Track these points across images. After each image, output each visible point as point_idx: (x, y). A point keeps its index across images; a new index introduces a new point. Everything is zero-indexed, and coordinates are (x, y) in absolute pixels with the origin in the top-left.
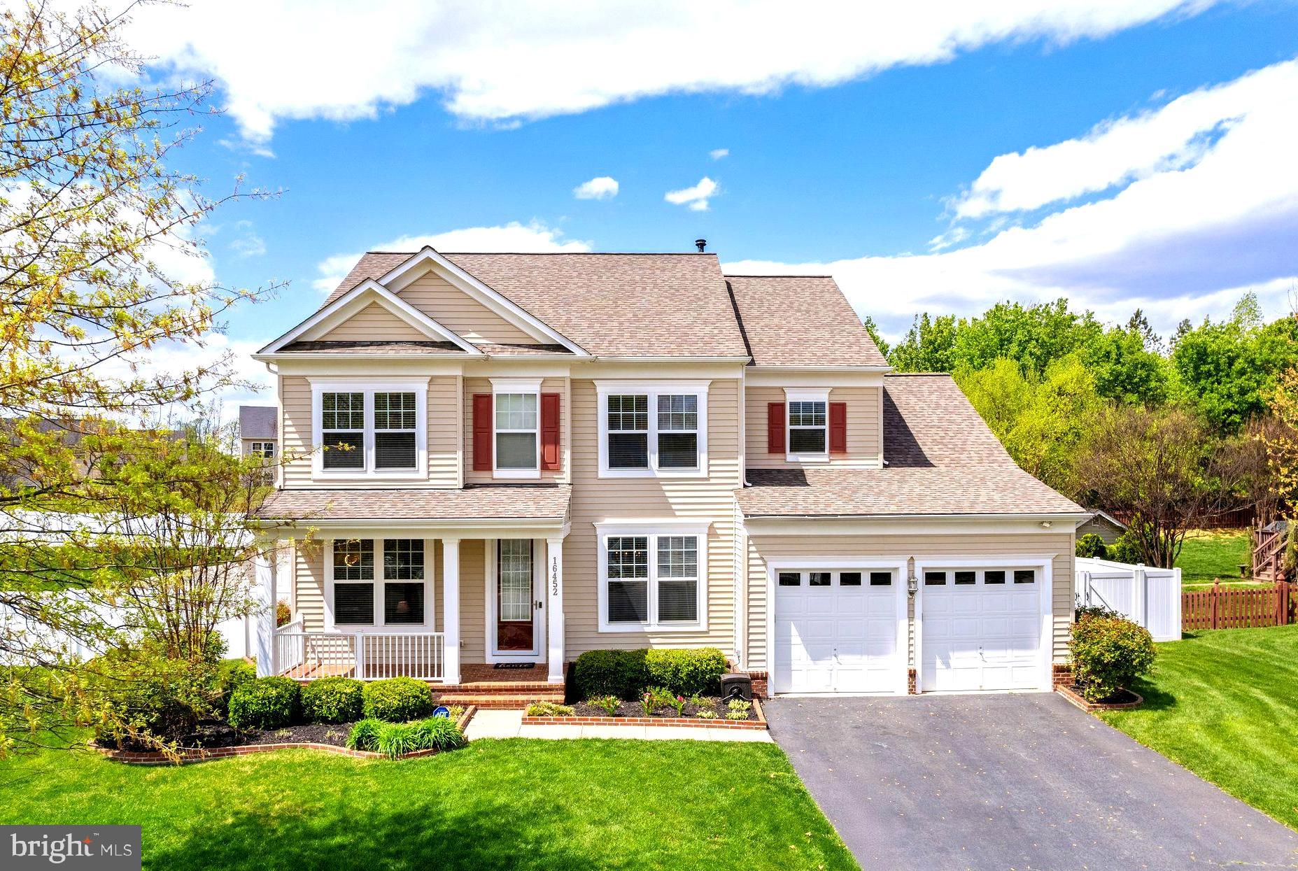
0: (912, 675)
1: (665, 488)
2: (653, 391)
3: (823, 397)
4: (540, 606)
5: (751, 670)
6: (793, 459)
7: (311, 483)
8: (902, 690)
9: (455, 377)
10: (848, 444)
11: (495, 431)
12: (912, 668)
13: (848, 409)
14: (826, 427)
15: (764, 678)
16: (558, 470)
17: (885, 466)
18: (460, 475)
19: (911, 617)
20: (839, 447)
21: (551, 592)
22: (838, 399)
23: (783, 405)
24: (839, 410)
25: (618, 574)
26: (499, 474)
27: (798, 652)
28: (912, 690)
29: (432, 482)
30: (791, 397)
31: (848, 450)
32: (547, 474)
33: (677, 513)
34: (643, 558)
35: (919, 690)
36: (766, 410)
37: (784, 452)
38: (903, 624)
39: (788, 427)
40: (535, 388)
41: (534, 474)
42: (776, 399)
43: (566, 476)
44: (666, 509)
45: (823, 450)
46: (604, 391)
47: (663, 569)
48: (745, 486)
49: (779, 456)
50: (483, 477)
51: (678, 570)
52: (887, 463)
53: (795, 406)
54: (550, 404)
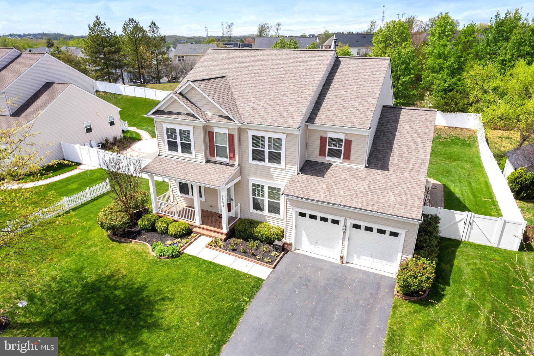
0: (342, 258)
1: (271, 170)
2: (267, 135)
3: (342, 137)
4: (233, 200)
5: (286, 241)
6: (328, 159)
7: (166, 154)
8: (338, 261)
9: (200, 127)
10: (351, 157)
11: (215, 144)
12: (342, 255)
13: (352, 143)
14: (343, 149)
15: (291, 245)
16: (235, 159)
17: (366, 167)
18: (204, 158)
19: (344, 239)
20: (347, 157)
21: (222, 206)
22: (348, 138)
23: (326, 138)
24: (349, 143)
25: (255, 196)
26: (218, 159)
27: (304, 238)
28: (342, 262)
29: (197, 160)
30: (330, 135)
31: (351, 159)
32: (231, 161)
33: (275, 179)
34: (263, 191)
35: (344, 262)
36: (319, 139)
37: (325, 156)
38: (341, 242)
39: (327, 147)
40: (226, 131)
41: (227, 160)
42: (324, 135)
43: (236, 163)
44: (270, 177)
45: (340, 157)
46: (251, 133)
47: (269, 197)
48: (298, 174)
49: (323, 157)
50: (212, 159)
51: (274, 198)
52: (367, 165)
53: (331, 139)
54: (231, 137)
